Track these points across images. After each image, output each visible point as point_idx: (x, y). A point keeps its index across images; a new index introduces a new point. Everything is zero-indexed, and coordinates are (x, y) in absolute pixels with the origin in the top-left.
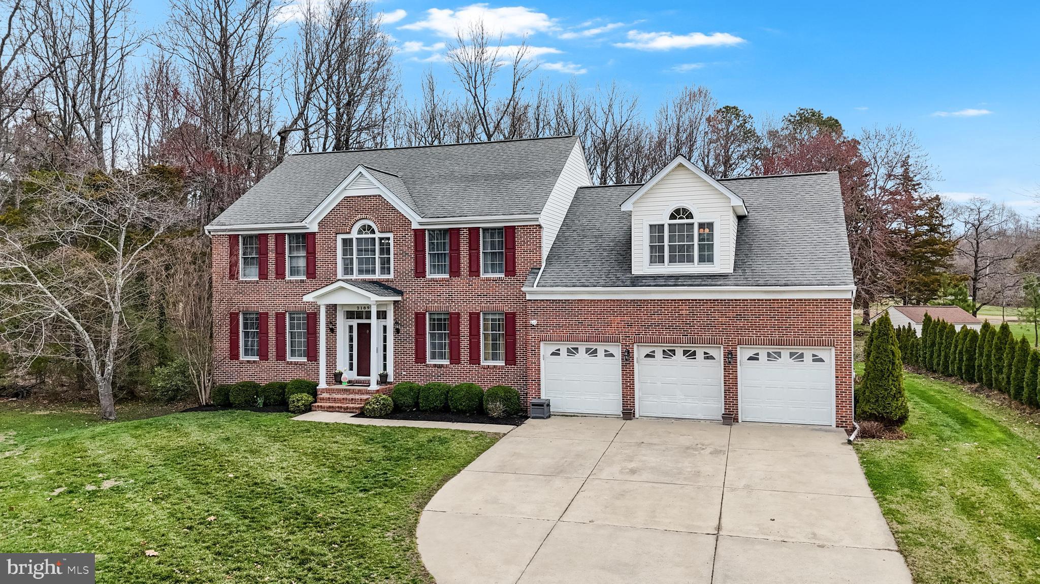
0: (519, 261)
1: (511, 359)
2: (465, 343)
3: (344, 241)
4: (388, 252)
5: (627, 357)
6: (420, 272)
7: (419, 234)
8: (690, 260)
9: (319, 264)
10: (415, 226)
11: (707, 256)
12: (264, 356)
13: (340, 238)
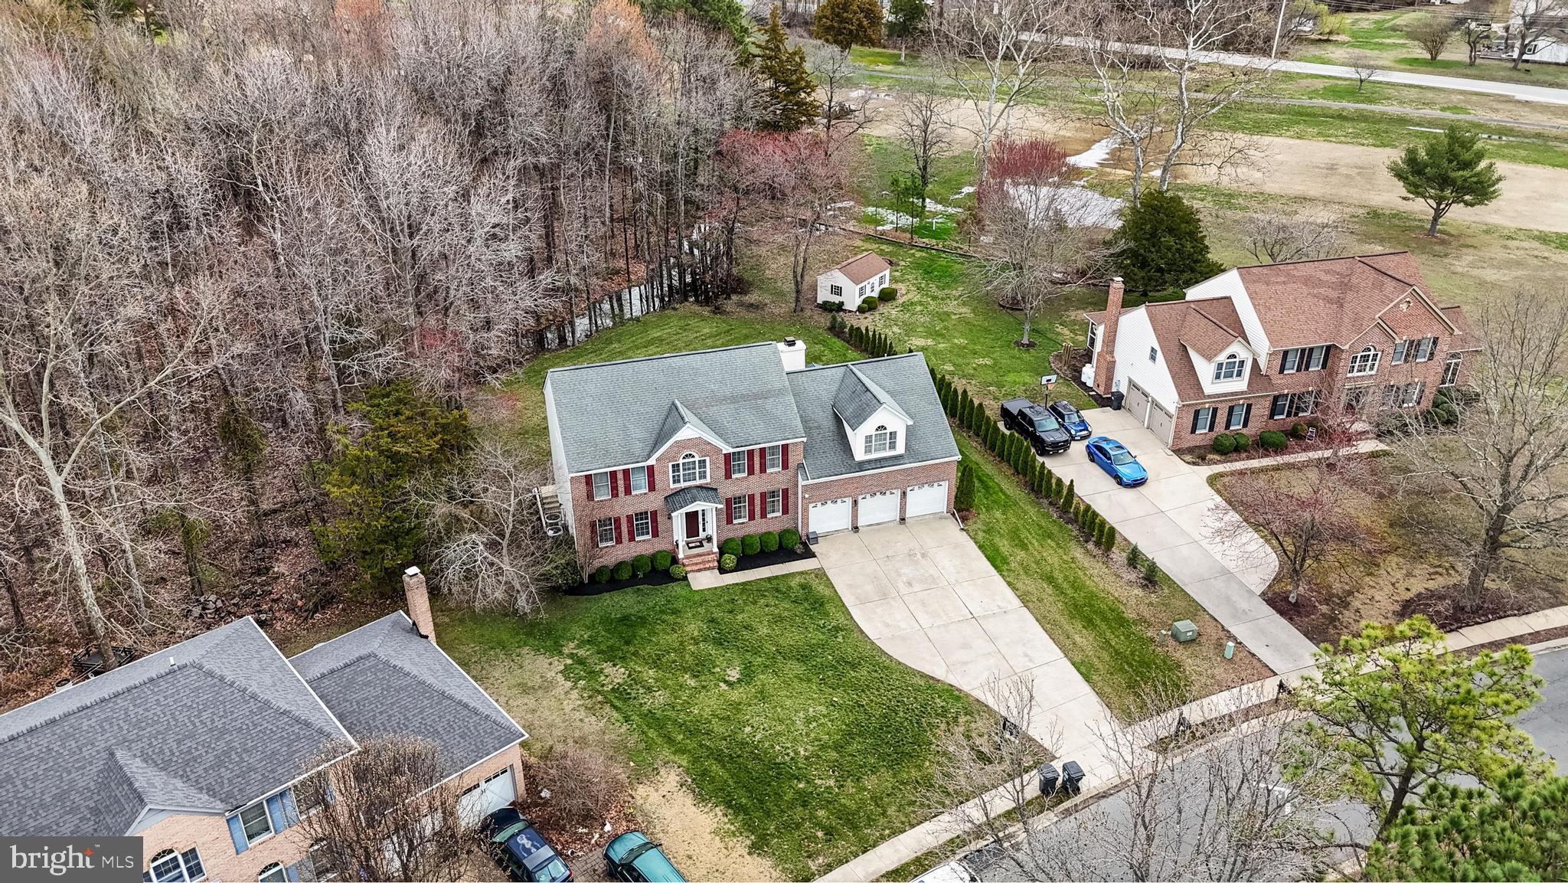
0: (790, 460)
1: (785, 511)
2: (758, 509)
3: (673, 466)
4: (705, 467)
5: (855, 502)
6: (728, 476)
7: (727, 457)
8: (885, 449)
9: (657, 482)
10: (724, 452)
11: (893, 446)
12: (619, 541)
13: (670, 465)
